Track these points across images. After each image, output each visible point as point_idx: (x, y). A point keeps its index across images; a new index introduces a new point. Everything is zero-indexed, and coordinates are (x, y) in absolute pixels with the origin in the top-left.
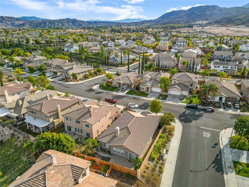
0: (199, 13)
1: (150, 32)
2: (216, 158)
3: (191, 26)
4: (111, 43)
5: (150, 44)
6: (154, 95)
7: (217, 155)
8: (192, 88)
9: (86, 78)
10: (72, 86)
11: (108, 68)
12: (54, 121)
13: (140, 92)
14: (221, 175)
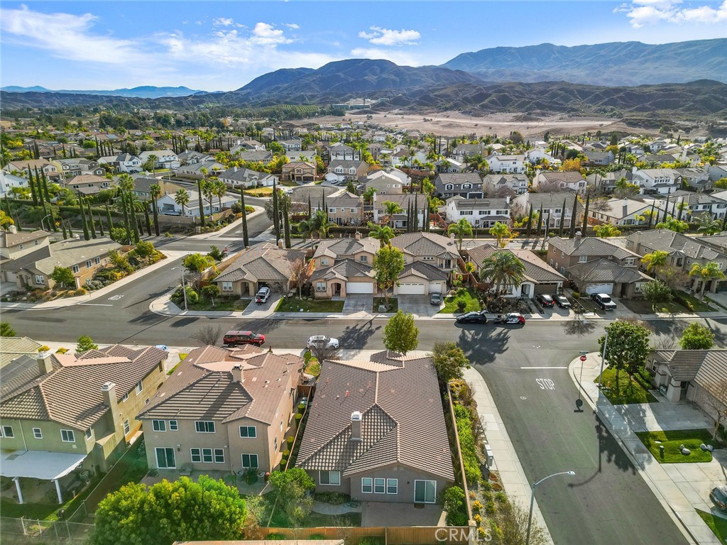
0: (351, 80)
1: (231, 125)
2: (601, 437)
3: (338, 113)
4: (130, 160)
5: (261, 161)
6: (360, 303)
7: (598, 429)
8: (452, 272)
9: (107, 281)
10: (69, 314)
11: (159, 238)
12: (102, 442)
13: (315, 300)
14: (634, 474)
